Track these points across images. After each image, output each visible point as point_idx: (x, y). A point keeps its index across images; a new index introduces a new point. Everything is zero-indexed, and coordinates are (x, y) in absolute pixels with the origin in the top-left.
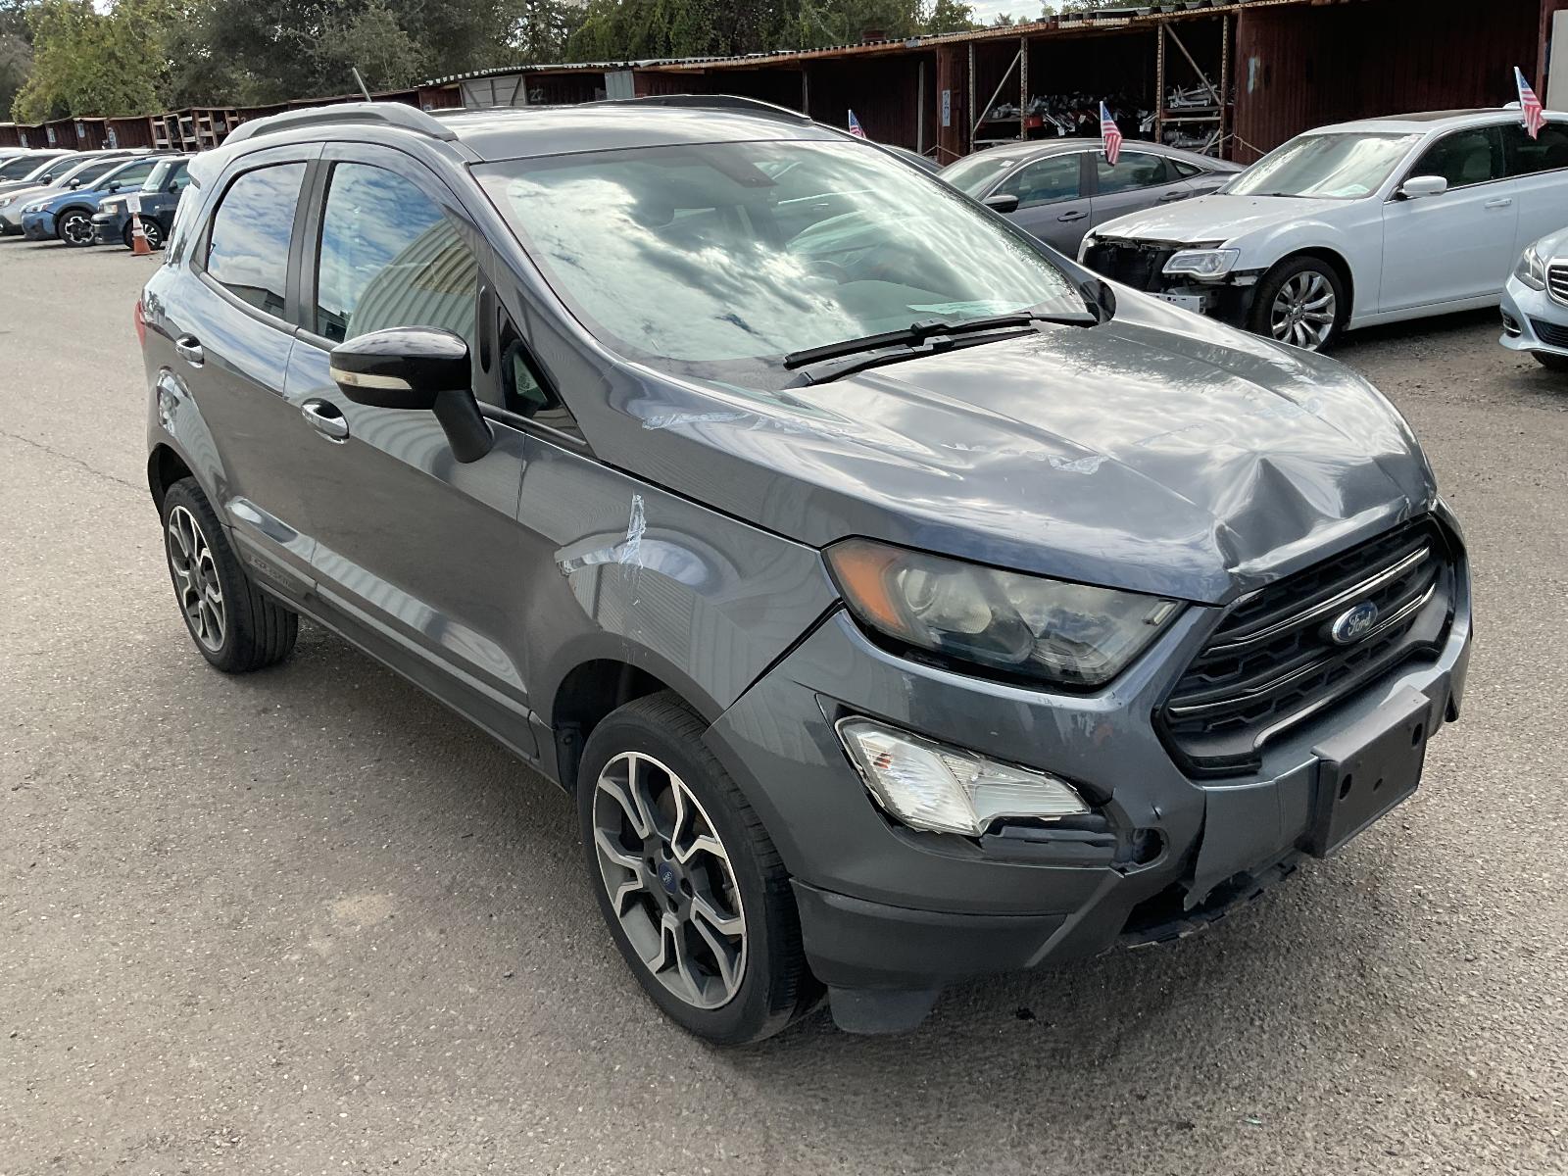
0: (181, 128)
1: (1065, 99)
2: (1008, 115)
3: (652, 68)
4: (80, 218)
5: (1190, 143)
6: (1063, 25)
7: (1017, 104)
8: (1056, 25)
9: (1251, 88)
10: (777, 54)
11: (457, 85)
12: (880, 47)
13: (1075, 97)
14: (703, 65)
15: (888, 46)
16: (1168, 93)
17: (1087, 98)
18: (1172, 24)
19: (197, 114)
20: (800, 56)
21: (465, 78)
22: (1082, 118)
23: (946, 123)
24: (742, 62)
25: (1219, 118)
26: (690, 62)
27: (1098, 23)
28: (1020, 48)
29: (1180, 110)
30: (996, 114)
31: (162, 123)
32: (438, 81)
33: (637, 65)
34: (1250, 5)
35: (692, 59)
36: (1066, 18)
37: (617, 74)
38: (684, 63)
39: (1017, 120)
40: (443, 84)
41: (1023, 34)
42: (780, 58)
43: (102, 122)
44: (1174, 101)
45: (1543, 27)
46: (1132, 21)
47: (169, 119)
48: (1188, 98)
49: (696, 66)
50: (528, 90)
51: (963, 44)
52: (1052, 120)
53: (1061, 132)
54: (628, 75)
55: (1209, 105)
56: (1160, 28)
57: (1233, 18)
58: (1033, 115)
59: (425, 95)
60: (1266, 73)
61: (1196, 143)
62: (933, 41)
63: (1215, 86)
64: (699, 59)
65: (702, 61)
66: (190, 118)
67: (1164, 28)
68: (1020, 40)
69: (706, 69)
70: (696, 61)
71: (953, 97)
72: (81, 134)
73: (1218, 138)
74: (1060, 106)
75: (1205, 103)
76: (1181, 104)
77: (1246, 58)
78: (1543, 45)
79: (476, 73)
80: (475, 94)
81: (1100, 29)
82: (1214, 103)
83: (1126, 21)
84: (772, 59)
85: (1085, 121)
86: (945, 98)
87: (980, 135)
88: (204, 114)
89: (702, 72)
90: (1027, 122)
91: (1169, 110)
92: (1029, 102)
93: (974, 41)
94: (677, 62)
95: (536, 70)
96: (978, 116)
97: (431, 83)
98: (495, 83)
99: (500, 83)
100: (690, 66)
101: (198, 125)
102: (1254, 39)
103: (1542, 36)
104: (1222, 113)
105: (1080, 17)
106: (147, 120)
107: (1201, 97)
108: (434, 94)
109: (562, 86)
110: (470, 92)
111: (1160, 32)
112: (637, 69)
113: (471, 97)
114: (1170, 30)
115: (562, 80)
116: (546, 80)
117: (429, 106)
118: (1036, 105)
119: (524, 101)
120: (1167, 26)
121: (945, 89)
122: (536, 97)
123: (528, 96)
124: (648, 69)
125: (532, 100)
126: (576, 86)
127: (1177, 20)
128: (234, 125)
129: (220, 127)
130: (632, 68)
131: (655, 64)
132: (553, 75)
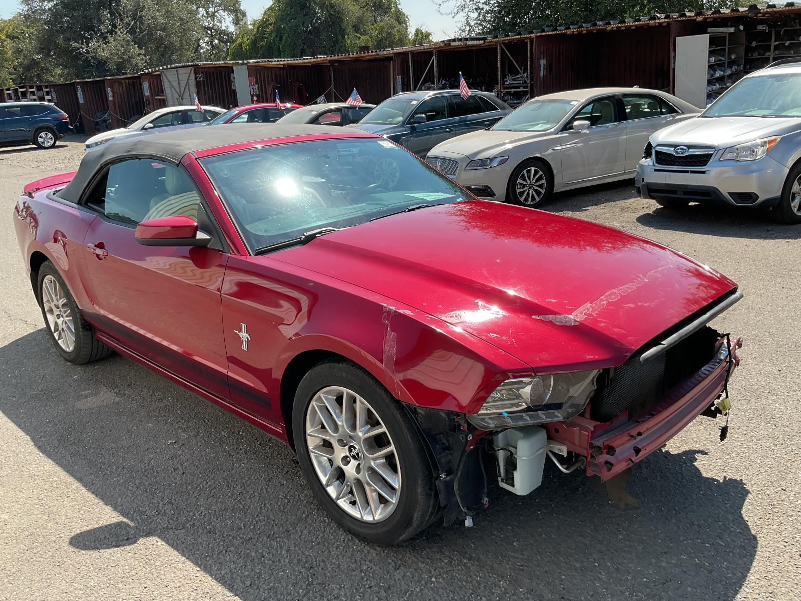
0: (20, 94)
3: (256, 64)
5: (515, 102)
6: (453, 44)
7: (432, 82)
8: (450, 44)
9: (542, 74)
10: (317, 57)
11: (159, 73)
12: (366, 54)
14: (281, 63)
15: (370, 54)
16: (504, 77)
18: (504, 44)
19: (28, 87)
20: (328, 58)
21: (163, 69)
24: (300, 61)
25: (527, 89)
26: (275, 61)
27: (469, 43)
28: (433, 56)
29: (510, 86)
30: (423, 88)
31: (10, 92)
32: (150, 70)
33: (249, 63)
34: (539, 34)
35: (276, 59)
36: (454, 40)
37: (240, 67)
38: (272, 61)
40: (153, 72)
41: (435, 49)
42: (319, 59)
44: (507, 81)
45: (671, 44)
46: (484, 42)
47: (13, 89)
48: (514, 80)
49: (278, 63)
50: (195, 75)
51: (406, 54)
54: (245, 67)
55: (523, 83)
56: (499, 45)
57: (531, 40)
58: (441, 88)
59: (143, 77)
60: (549, 67)
61: (518, 101)
62: (391, 52)
63: (525, 74)
64: (279, 59)
65: (281, 61)
66: (25, 89)
67: (500, 45)
68: (433, 51)
69: (283, 65)
70: (278, 61)
71: (403, 79)
73: (527, 99)
74: (454, 83)
75: (521, 82)
76: (511, 83)
77: (539, 60)
78: (672, 54)
79: (169, 66)
80: (169, 77)
81: (469, 46)
82: (525, 82)
83: (482, 42)
84: (315, 60)
86: (398, 79)
88: (32, 87)
89: (282, 66)
91: (505, 86)
92: (439, 82)
93: (411, 52)
94: (268, 61)
95: (198, 65)
96: (415, 88)
97: (147, 71)
98: (179, 73)
99: (181, 71)
100: (275, 63)
101: (29, 93)
102: (542, 51)
103: (671, 49)
104: (529, 87)
105: (460, 40)
106: (2, 90)
107: (519, 79)
108: (149, 76)
109: (213, 72)
110: (166, 76)
111: (498, 48)
112: (249, 64)
113: (167, 78)
114: (503, 47)
115: (213, 70)
116: (205, 70)
117: (147, 83)
118: (443, 83)
119: (194, 80)
120: (502, 45)
121: (398, 75)
122: (200, 78)
123: (196, 78)
124: (254, 64)
125: (198, 80)
126: (221, 73)
127: (507, 41)
128: (48, 93)
129: (40, 93)
130: (246, 64)
131: (257, 62)
132: (208, 67)
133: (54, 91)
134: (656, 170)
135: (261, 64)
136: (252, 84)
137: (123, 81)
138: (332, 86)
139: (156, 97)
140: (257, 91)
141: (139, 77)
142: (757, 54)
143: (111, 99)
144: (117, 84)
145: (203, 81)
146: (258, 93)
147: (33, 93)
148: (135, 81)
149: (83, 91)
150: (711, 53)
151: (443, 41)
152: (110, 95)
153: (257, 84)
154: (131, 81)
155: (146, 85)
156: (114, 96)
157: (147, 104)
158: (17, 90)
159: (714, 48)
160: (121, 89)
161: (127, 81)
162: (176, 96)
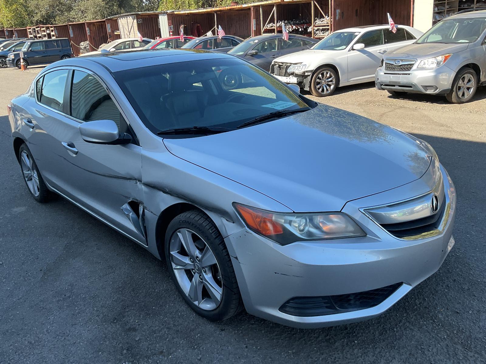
1: (290, 21)
2: (272, 27)
3: (172, 13)
4: (3, 59)
5: (322, 35)
6: (285, 0)
7: (274, 23)
8: (283, 0)
9: (337, 18)
10: (207, 9)
11: (116, 18)
12: (235, 7)
13: (293, 21)
15: (237, 6)
16: (315, 20)
17: (296, 21)
19: (41, 28)
20: (213, 9)
21: (118, 16)
22: (294, 28)
23: (254, 29)
24: (197, 11)
28: (274, 7)
29: (319, 25)
30: (269, 26)
32: (111, 17)
33: (168, 12)
37: (162, 14)
38: (181, 11)
39: (274, 28)
40: (113, 18)
41: (275, 3)
43: (13, 30)
44: (317, 22)
45: (412, 1)
47: (33, 29)
48: (321, 22)
50: (137, 19)
51: (259, 6)
54: (166, 15)
58: (279, 27)
59: (107, 21)
60: (342, 14)
62: (250, 5)
63: (328, 18)
66: (39, 29)
67: (313, 1)
69: (188, 13)
71: (256, 21)
72: (6, 34)
73: (329, 33)
75: (325, 23)
76: (319, 23)
77: (335, 10)
78: (412, 6)
79: (122, 15)
80: (122, 21)
86: (253, 22)
87: (264, 32)
88: (43, 27)
90: (277, 28)
91: (316, 25)
93: (261, 5)
95: (139, 14)
96: (264, 26)
97: (109, 18)
98: (128, 17)
100: (183, 12)
101: (42, 31)
103: (412, 3)
104: (330, 26)
106: (26, 29)
107: (324, 21)
108: (110, 21)
109: (147, 18)
110: (120, 21)
111: (312, 4)
114: (315, 2)
115: (147, 16)
116: (143, 17)
117: (109, 25)
118: (280, 24)
119: (136, 23)
121: (254, 19)
123: (137, 21)
124: (171, 13)
125: (139, 22)
126: (152, 18)
128: (52, 31)
129: (48, 31)
130: (166, 13)
131: (173, 12)
132: (145, 15)
133: (56, 29)
134: (385, 73)
135: (175, 13)
136: (170, 25)
137: (96, 24)
138: (216, 26)
139: (115, 33)
140: (173, 29)
141: (104, 21)
142: (466, 5)
143: (88, 34)
144: (92, 25)
145: (142, 23)
146: (173, 30)
147: (44, 31)
148: (102, 23)
149: (73, 29)
150: (436, 5)
152: (88, 32)
153: (173, 24)
154: (100, 23)
155: (108, 27)
156: (90, 33)
157: (109, 37)
159: (437, 2)
160: (94, 28)
161: (98, 23)
162: (126, 32)
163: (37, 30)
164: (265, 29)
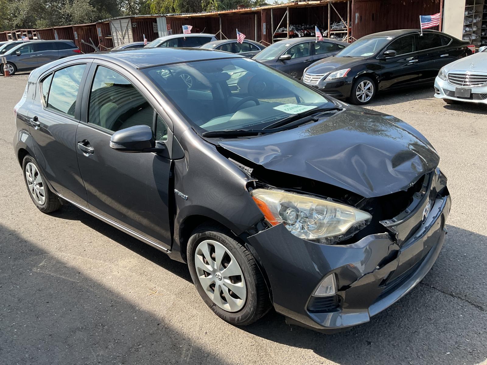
0: (16, 36)
1: (300, 26)
2: (283, 31)
3: (172, 17)
5: (338, 39)
6: (299, 3)
7: (286, 27)
8: (297, 3)
9: (356, 22)
10: (212, 12)
11: (109, 22)
12: (244, 10)
13: (303, 25)
15: (246, 10)
16: (331, 24)
17: (306, 26)
18: (332, 3)
19: (22, 31)
20: (219, 13)
21: (111, 20)
22: (306, 32)
23: (265, 33)
24: (200, 14)
25: (347, 32)
26: (184, 14)
27: (310, 2)
28: (286, 10)
29: (335, 29)
30: (280, 31)
31: (10, 34)
32: (103, 21)
36: (300, 1)
37: (161, 18)
39: (286, 32)
41: (287, 6)
44: (333, 26)
45: (441, 4)
47: (13, 33)
48: (337, 26)
49: (186, 16)
50: (132, 23)
51: (269, 10)
52: (297, 32)
53: (300, 36)
54: (164, 19)
55: (344, 28)
56: (329, 4)
57: (351, 1)
58: (291, 31)
59: (98, 25)
60: (361, 18)
61: (340, 39)
62: (260, 8)
63: (346, 22)
65: (188, 14)
66: (20, 33)
67: (330, 4)
68: (286, 8)
69: (189, 17)
70: (186, 14)
71: (266, 25)
73: (347, 38)
74: (299, 28)
76: (335, 27)
77: (355, 14)
78: (442, 9)
79: (115, 18)
80: (115, 25)
81: (310, 5)
82: (345, 27)
83: (319, 2)
84: (210, 13)
85: (307, 33)
86: (264, 26)
87: (275, 37)
88: (25, 31)
89: (188, 18)
90: (289, 33)
91: (332, 29)
92: (289, 27)
93: (272, 8)
94: (180, 15)
95: (135, 17)
96: (274, 31)
97: (100, 21)
98: (121, 21)
99: (122, 21)
100: (184, 16)
101: (23, 35)
102: (357, 7)
103: (441, 7)
104: (348, 30)
105: (305, 1)
106: (5, 33)
107: (341, 25)
108: (101, 25)
109: (143, 22)
110: (113, 24)
111: (329, 6)
112: (167, 17)
113: (114, 26)
114: (332, 5)
115: (142, 20)
116: (138, 20)
117: (100, 29)
118: (292, 28)
119: (131, 27)
120: (331, 4)
121: (264, 23)
122: (134, 26)
123: (132, 25)
124: (170, 17)
125: (133, 26)
126: (147, 22)
127: (334, 2)
128: (35, 35)
129: (30, 35)
130: (165, 16)
131: (173, 15)
132: (140, 19)
133: (39, 34)
135: (175, 16)
136: (169, 28)
137: (84, 28)
138: (220, 31)
139: (106, 38)
140: (172, 33)
141: (95, 25)
143: (76, 38)
144: (80, 30)
145: (136, 27)
147: (25, 35)
148: (91, 27)
149: (58, 34)
150: (467, 9)
151: (293, 2)
152: (76, 36)
153: (172, 29)
154: (88, 27)
155: (99, 31)
156: (78, 37)
157: (100, 42)
158: (14, 33)
159: (468, 6)
160: (82, 32)
161: (86, 28)
162: (120, 37)
163: (18, 35)
164: (275, 33)
